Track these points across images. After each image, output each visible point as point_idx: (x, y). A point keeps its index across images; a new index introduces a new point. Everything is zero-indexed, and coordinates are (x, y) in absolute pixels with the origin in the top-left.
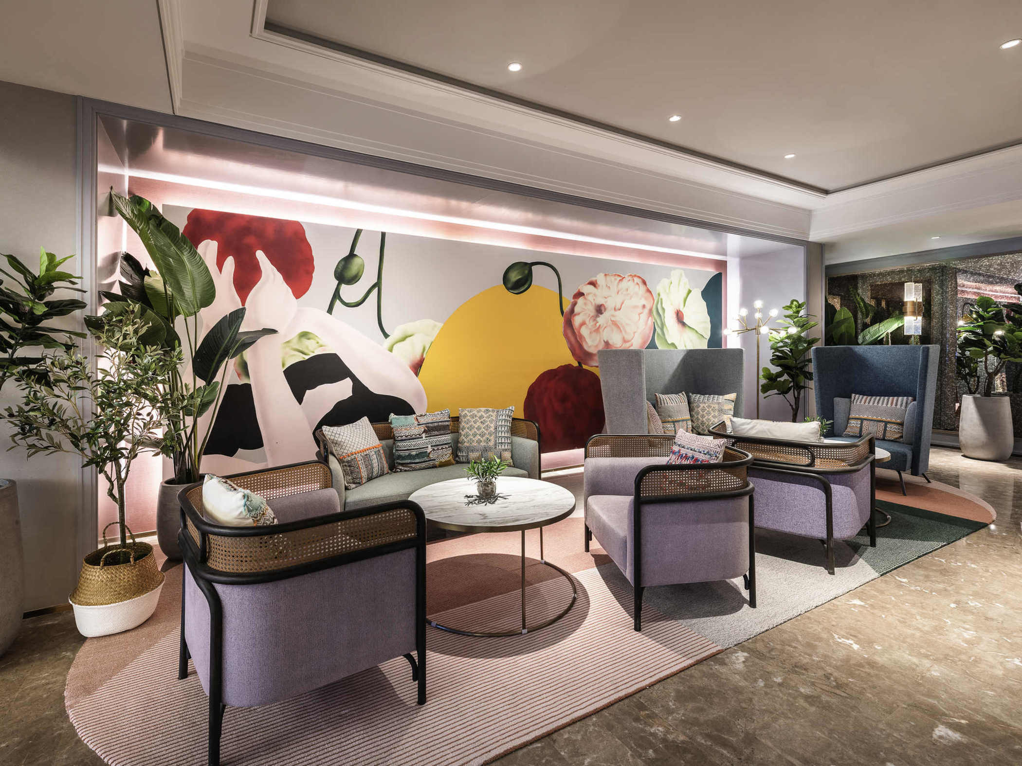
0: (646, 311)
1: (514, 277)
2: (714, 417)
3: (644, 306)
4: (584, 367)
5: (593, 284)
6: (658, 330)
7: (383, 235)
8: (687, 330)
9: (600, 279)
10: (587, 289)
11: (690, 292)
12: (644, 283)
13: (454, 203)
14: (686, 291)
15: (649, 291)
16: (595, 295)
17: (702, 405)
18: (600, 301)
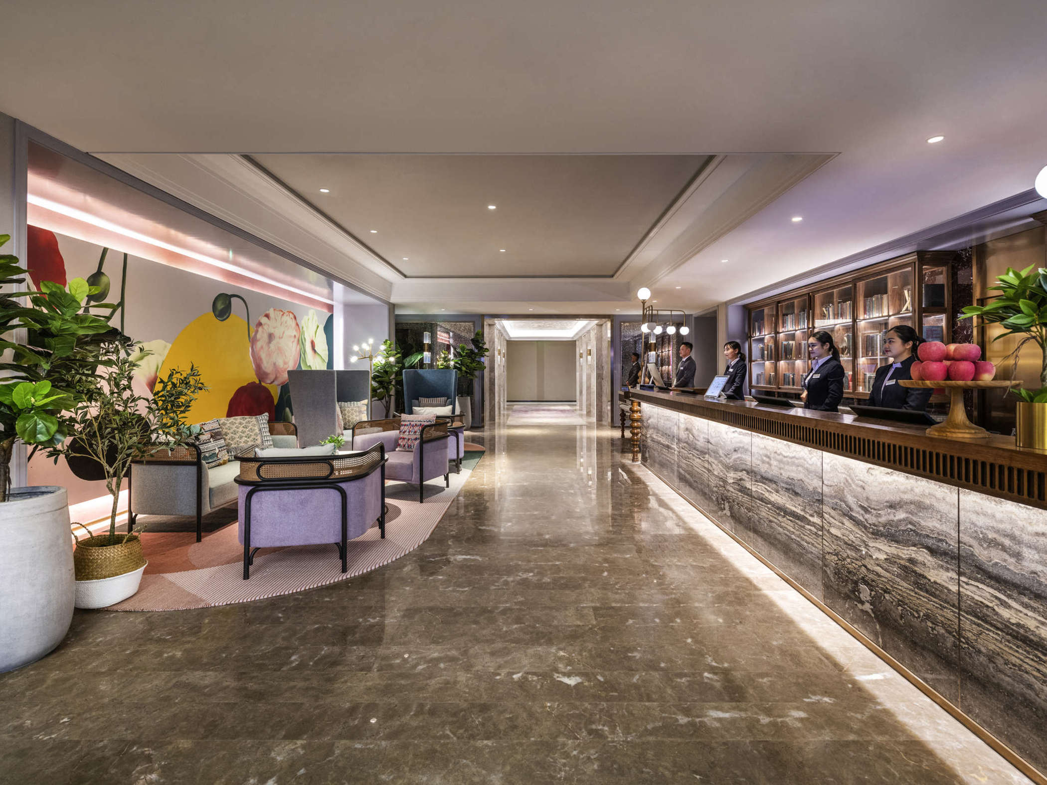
0: (296, 340)
1: (220, 306)
2: (356, 416)
3: (295, 336)
4: (263, 384)
5: (267, 316)
6: (302, 355)
7: (126, 255)
8: (317, 356)
9: (271, 312)
10: (264, 320)
11: (318, 327)
12: (295, 318)
13: (173, 232)
14: (316, 327)
15: (297, 325)
16: (268, 325)
17: (347, 409)
18: (272, 331)
